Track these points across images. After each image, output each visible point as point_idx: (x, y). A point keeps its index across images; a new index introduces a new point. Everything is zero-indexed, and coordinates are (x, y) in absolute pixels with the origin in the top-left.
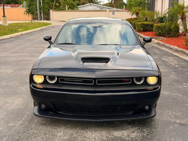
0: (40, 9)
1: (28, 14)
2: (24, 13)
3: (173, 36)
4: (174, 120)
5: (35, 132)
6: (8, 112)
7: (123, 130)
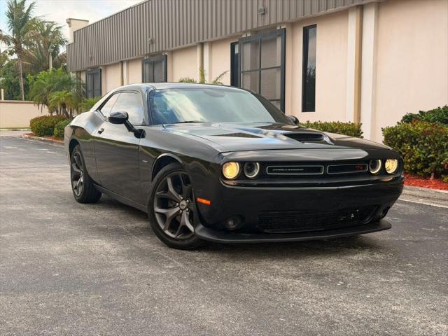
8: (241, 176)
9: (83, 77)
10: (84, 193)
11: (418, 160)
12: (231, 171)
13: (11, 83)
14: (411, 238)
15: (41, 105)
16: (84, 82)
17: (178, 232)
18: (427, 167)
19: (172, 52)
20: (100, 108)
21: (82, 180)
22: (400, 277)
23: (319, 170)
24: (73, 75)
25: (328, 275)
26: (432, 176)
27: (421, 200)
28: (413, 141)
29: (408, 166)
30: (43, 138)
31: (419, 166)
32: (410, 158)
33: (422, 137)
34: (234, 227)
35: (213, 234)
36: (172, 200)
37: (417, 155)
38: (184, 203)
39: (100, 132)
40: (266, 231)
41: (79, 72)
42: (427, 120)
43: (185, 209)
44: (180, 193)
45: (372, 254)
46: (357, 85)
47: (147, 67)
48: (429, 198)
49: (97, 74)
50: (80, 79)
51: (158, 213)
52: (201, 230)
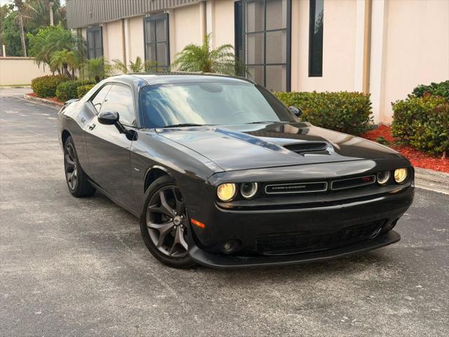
8: (237, 197)
9: (84, 34)
10: (78, 187)
11: (429, 138)
12: (227, 193)
13: (12, 37)
14: (420, 244)
15: (42, 63)
16: (85, 39)
17: (172, 249)
18: (439, 145)
19: (174, 10)
20: (92, 99)
21: (75, 173)
22: (409, 307)
23: (322, 186)
24: (74, 32)
25: (331, 305)
26: (444, 155)
27: (432, 184)
28: (424, 118)
29: (419, 144)
30: (44, 100)
31: (430, 144)
32: (420, 135)
33: (434, 114)
34: (230, 250)
35: (208, 258)
36: (165, 215)
37: (428, 133)
38: (178, 218)
39: (91, 128)
40: (265, 254)
41: (80, 29)
42: (440, 94)
43: (180, 225)
44: (174, 207)
45: (379, 271)
46: (366, 46)
47: (149, 25)
48: (440, 183)
49: (98, 31)
50: (81, 36)
51: (150, 228)
52: (196, 252)
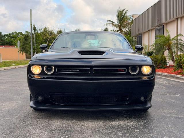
0: (33, 49)
1: (22, 53)
2: (19, 52)
3: (161, 67)
4: (169, 115)
5: (32, 123)
6: (3, 111)
7: (120, 121)
19: (167, 24)
47: (157, 31)
49: (141, 36)
